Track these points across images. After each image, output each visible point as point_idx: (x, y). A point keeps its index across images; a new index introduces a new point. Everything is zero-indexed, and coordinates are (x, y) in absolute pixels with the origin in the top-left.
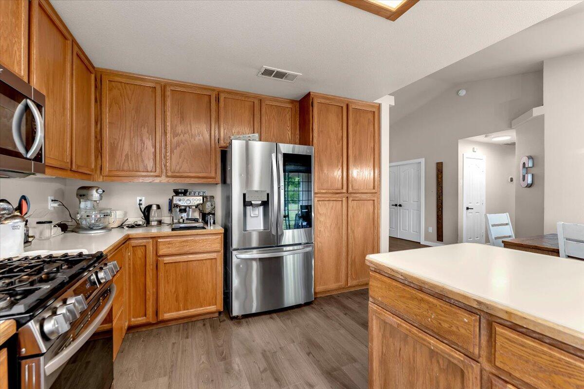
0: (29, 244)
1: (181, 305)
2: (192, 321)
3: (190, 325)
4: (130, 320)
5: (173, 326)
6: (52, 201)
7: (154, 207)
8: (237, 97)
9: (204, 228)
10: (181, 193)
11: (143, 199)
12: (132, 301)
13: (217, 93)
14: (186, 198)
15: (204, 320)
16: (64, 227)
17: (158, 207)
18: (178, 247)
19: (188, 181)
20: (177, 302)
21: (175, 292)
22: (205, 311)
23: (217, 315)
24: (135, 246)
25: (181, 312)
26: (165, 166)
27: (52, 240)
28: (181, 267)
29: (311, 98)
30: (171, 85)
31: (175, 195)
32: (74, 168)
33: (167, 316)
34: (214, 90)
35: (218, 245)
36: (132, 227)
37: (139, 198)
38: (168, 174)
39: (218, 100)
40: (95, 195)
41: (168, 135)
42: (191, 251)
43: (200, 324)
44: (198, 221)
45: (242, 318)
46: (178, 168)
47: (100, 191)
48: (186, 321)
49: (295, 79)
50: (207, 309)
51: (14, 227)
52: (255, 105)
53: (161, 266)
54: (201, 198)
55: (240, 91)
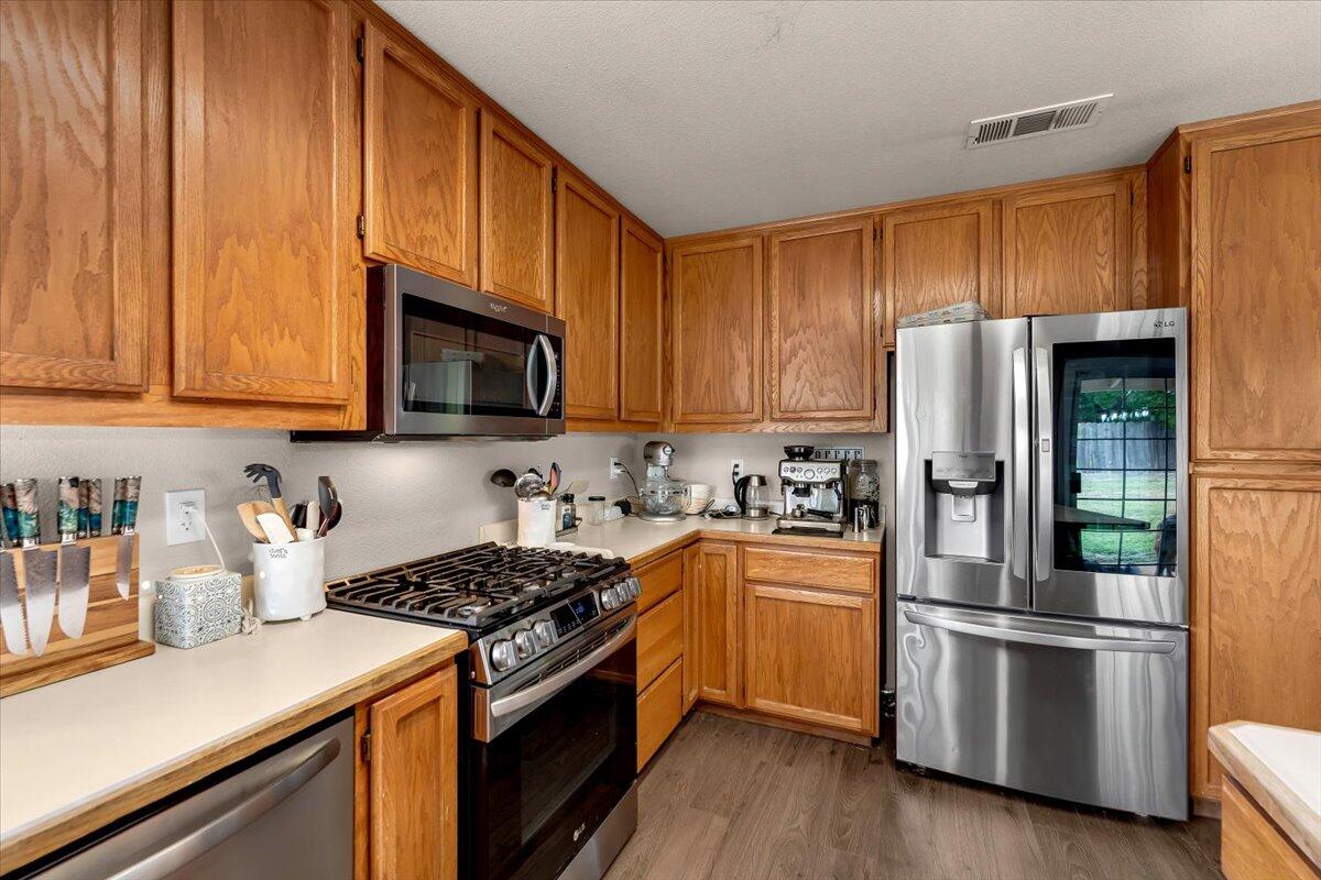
0: (575, 529)
1: (788, 693)
2: (812, 735)
3: (806, 741)
4: (700, 688)
5: (773, 730)
6: (616, 464)
7: (755, 482)
8: (930, 214)
9: (840, 535)
10: (799, 454)
11: (741, 463)
12: (704, 652)
13: (877, 220)
14: (805, 466)
15: (836, 741)
16: (625, 507)
17: (762, 481)
18: (782, 568)
19: (812, 427)
20: (779, 681)
21: (776, 661)
22: (836, 723)
23: (866, 742)
24: (711, 554)
25: (787, 706)
26: (770, 399)
27: (606, 526)
28: (788, 611)
29: (1182, 148)
30: (781, 231)
31: (787, 457)
32: (623, 416)
33: (762, 704)
34: (868, 216)
35: (864, 579)
36: (717, 516)
37: (734, 462)
38: (774, 416)
39: (878, 234)
40: (663, 456)
41: (775, 335)
42: (808, 582)
43: (825, 748)
44: (831, 518)
45: (926, 776)
46: (793, 401)
47: (668, 449)
48: (799, 728)
49: (1095, 113)
50: (841, 720)
51: (544, 508)
52: (982, 221)
53: (751, 601)
54: (837, 466)
55: (934, 197)
